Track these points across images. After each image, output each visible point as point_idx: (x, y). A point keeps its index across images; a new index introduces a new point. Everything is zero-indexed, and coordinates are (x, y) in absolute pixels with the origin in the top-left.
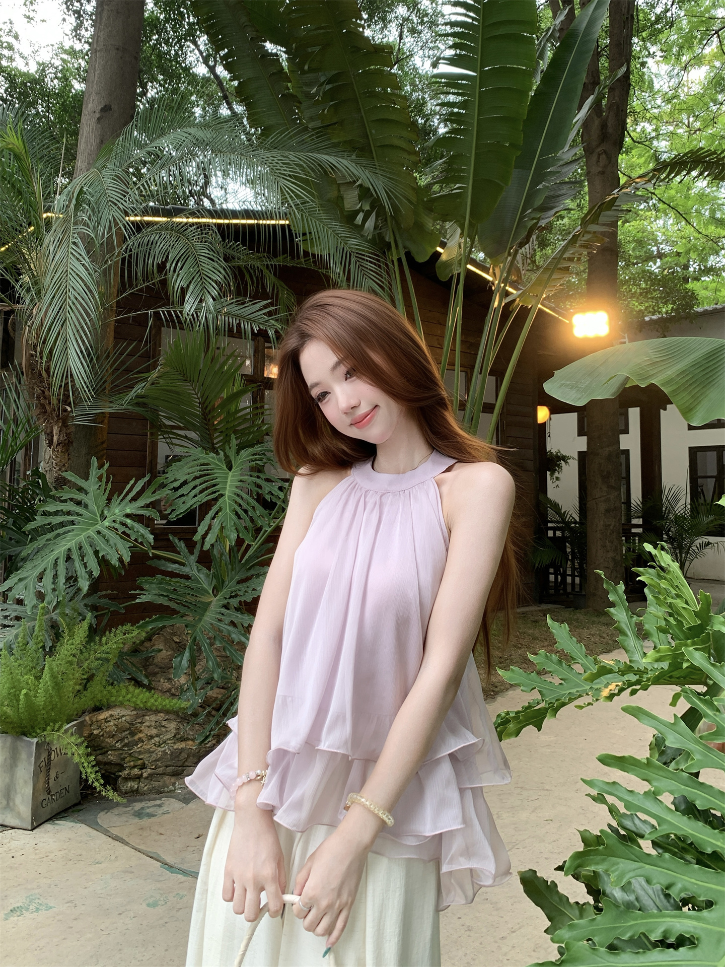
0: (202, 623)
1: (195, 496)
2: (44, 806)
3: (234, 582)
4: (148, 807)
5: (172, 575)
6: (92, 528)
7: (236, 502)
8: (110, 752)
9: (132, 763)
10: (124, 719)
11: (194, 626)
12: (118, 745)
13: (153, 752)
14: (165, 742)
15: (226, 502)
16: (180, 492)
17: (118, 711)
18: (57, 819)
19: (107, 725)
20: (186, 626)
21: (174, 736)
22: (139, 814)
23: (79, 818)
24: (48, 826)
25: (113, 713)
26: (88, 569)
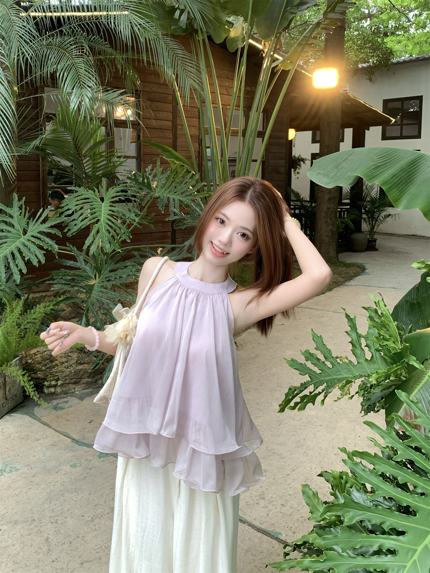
0: (91, 298)
1: (82, 221)
2: (4, 406)
3: (107, 271)
4: (61, 403)
5: (71, 268)
6: (18, 241)
7: (109, 225)
8: (39, 372)
9: (52, 378)
10: (46, 353)
11: (87, 301)
12: (43, 368)
13: (64, 372)
14: (71, 366)
15: (103, 225)
16: (73, 217)
17: (42, 348)
18: (12, 413)
19: (36, 357)
20: (83, 302)
21: (76, 362)
22: (56, 408)
23: (24, 412)
24: (7, 417)
25: (39, 350)
26: (19, 269)
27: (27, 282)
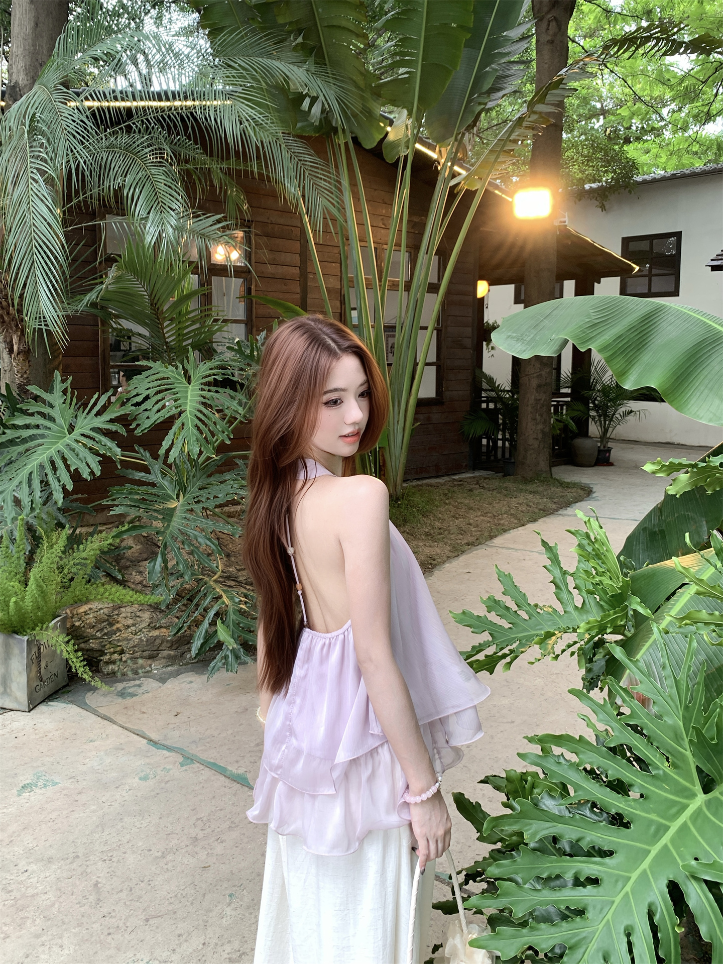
0: (171, 528)
1: (159, 411)
2: (38, 690)
3: (195, 488)
4: (129, 688)
5: (140, 483)
6: (61, 442)
7: (198, 418)
8: (91, 641)
9: (112, 650)
10: (102, 611)
11: (164, 532)
12: (98, 634)
13: (130, 640)
15: (189, 417)
16: (143, 407)
17: (96, 604)
18: (50, 701)
19: (87, 617)
20: (157, 533)
21: (149, 625)
22: (122, 694)
23: (69, 699)
24: (42, 708)
25: (91, 606)
26: (61, 483)
27: (75, 504)
